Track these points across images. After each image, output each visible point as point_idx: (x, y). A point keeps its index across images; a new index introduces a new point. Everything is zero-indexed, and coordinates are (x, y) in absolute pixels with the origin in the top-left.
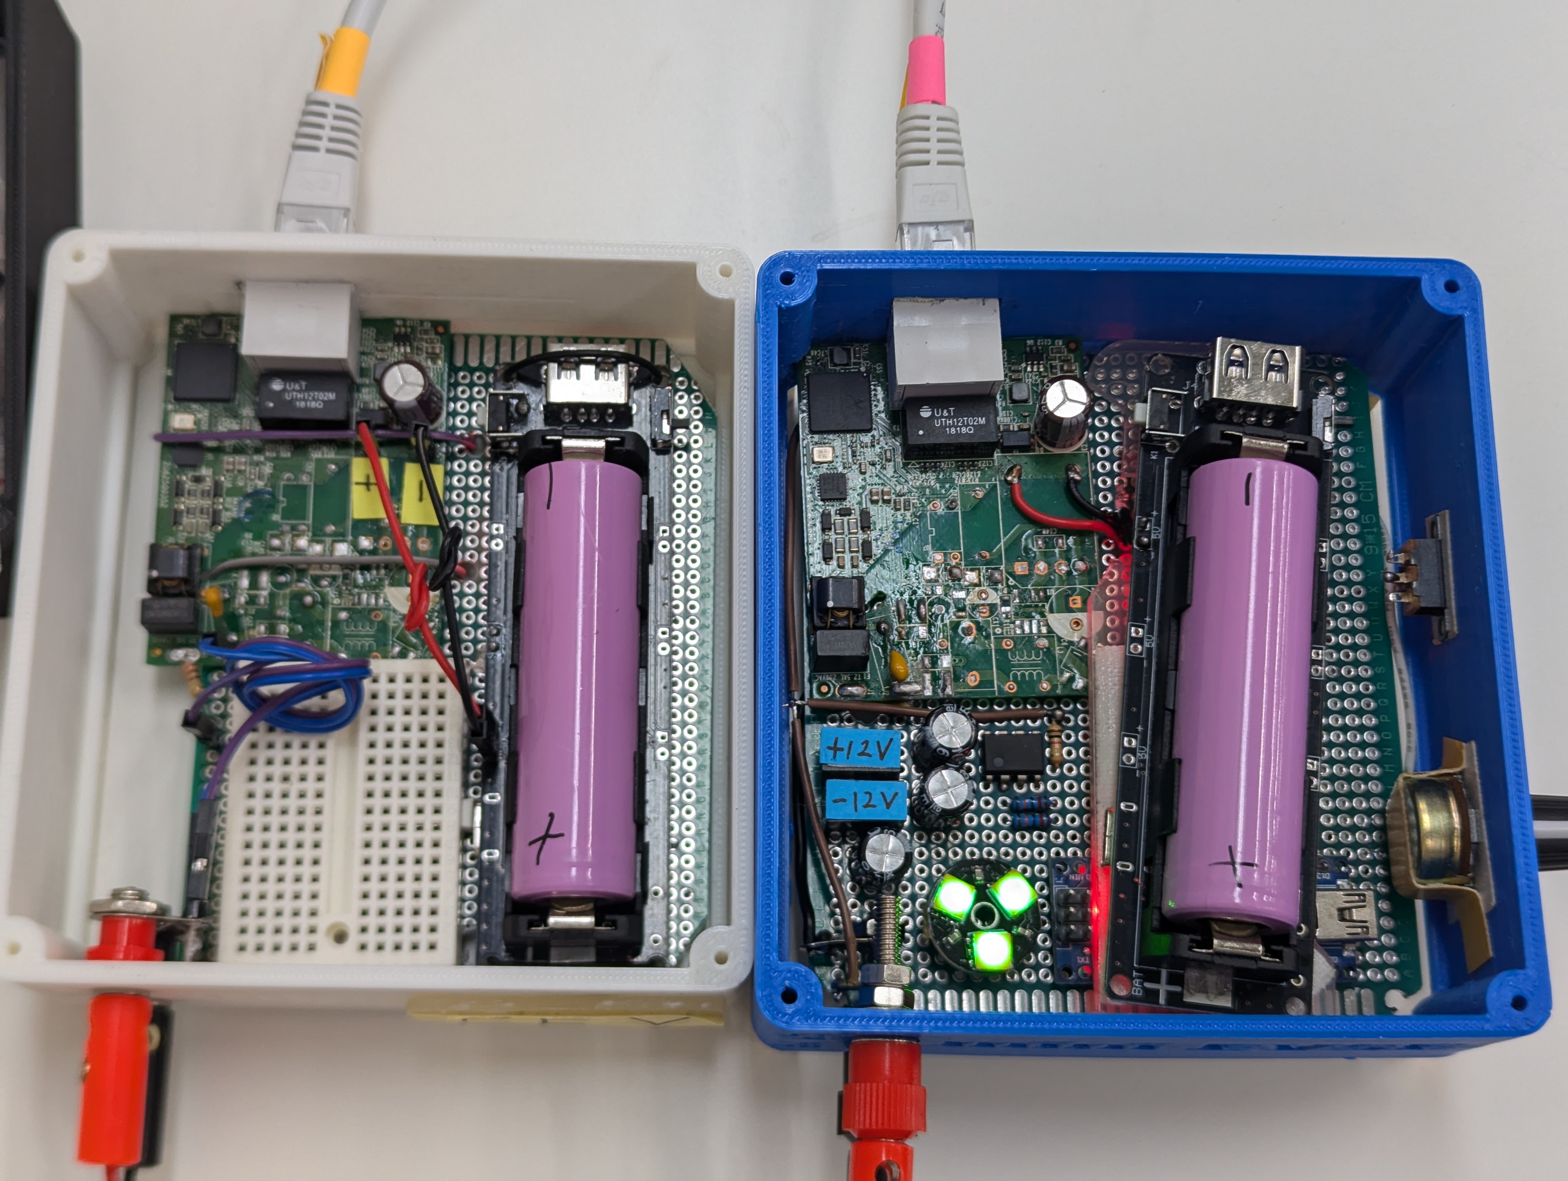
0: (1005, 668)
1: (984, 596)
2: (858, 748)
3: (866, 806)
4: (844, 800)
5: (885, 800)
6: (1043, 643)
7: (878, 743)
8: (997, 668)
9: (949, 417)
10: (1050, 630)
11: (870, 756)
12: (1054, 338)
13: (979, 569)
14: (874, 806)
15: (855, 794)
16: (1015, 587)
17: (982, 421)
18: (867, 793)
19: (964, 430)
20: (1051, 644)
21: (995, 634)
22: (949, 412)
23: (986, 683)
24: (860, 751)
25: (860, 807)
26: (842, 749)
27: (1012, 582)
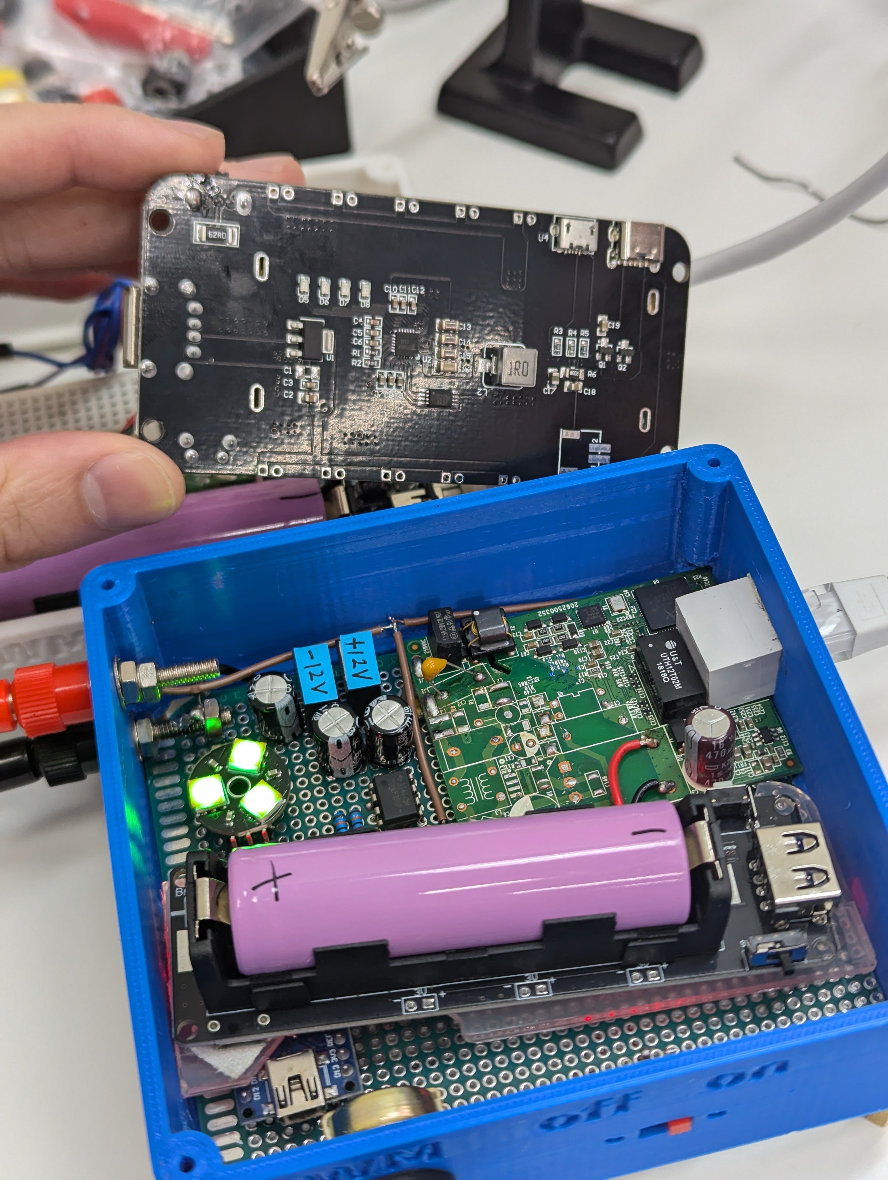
0: (471, 773)
1: (531, 744)
2: (358, 658)
3: (310, 674)
4: (312, 658)
5: (319, 686)
6: (501, 796)
7: (367, 670)
8: (468, 767)
9: (672, 663)
10: (514, 801)
11: (354, 667)
12: (792, 746)
13: (553, 735)
14: (312, 679)
15: (320, 665)
16: (546, 766)
17: (678, 686)
18: (322, 672)
19: (665, 675)
20: (503, 803)
21: (498, 759)
22: (677, 661)
23: (452, 762)
24: (356, 660)
25: (309, 670)
26: (355, 648)
27: (550, 763)
